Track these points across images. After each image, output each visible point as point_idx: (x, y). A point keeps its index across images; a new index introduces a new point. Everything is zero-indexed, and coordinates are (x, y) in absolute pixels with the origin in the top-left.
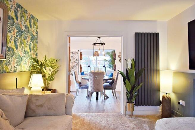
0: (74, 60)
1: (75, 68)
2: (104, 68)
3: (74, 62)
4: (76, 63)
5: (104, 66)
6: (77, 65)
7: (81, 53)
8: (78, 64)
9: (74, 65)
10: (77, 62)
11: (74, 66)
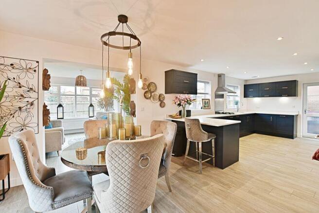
0: (21, 91)
1: (24, 114)
2: (91, 108)
3: (22, 96)
4: (26, 100)
5: (91, 105)
6: (32, 104)
7: (45, 71)
8: (36, 103)
9: (21, 105)
10: (33, 95)
11: (20, 108)
